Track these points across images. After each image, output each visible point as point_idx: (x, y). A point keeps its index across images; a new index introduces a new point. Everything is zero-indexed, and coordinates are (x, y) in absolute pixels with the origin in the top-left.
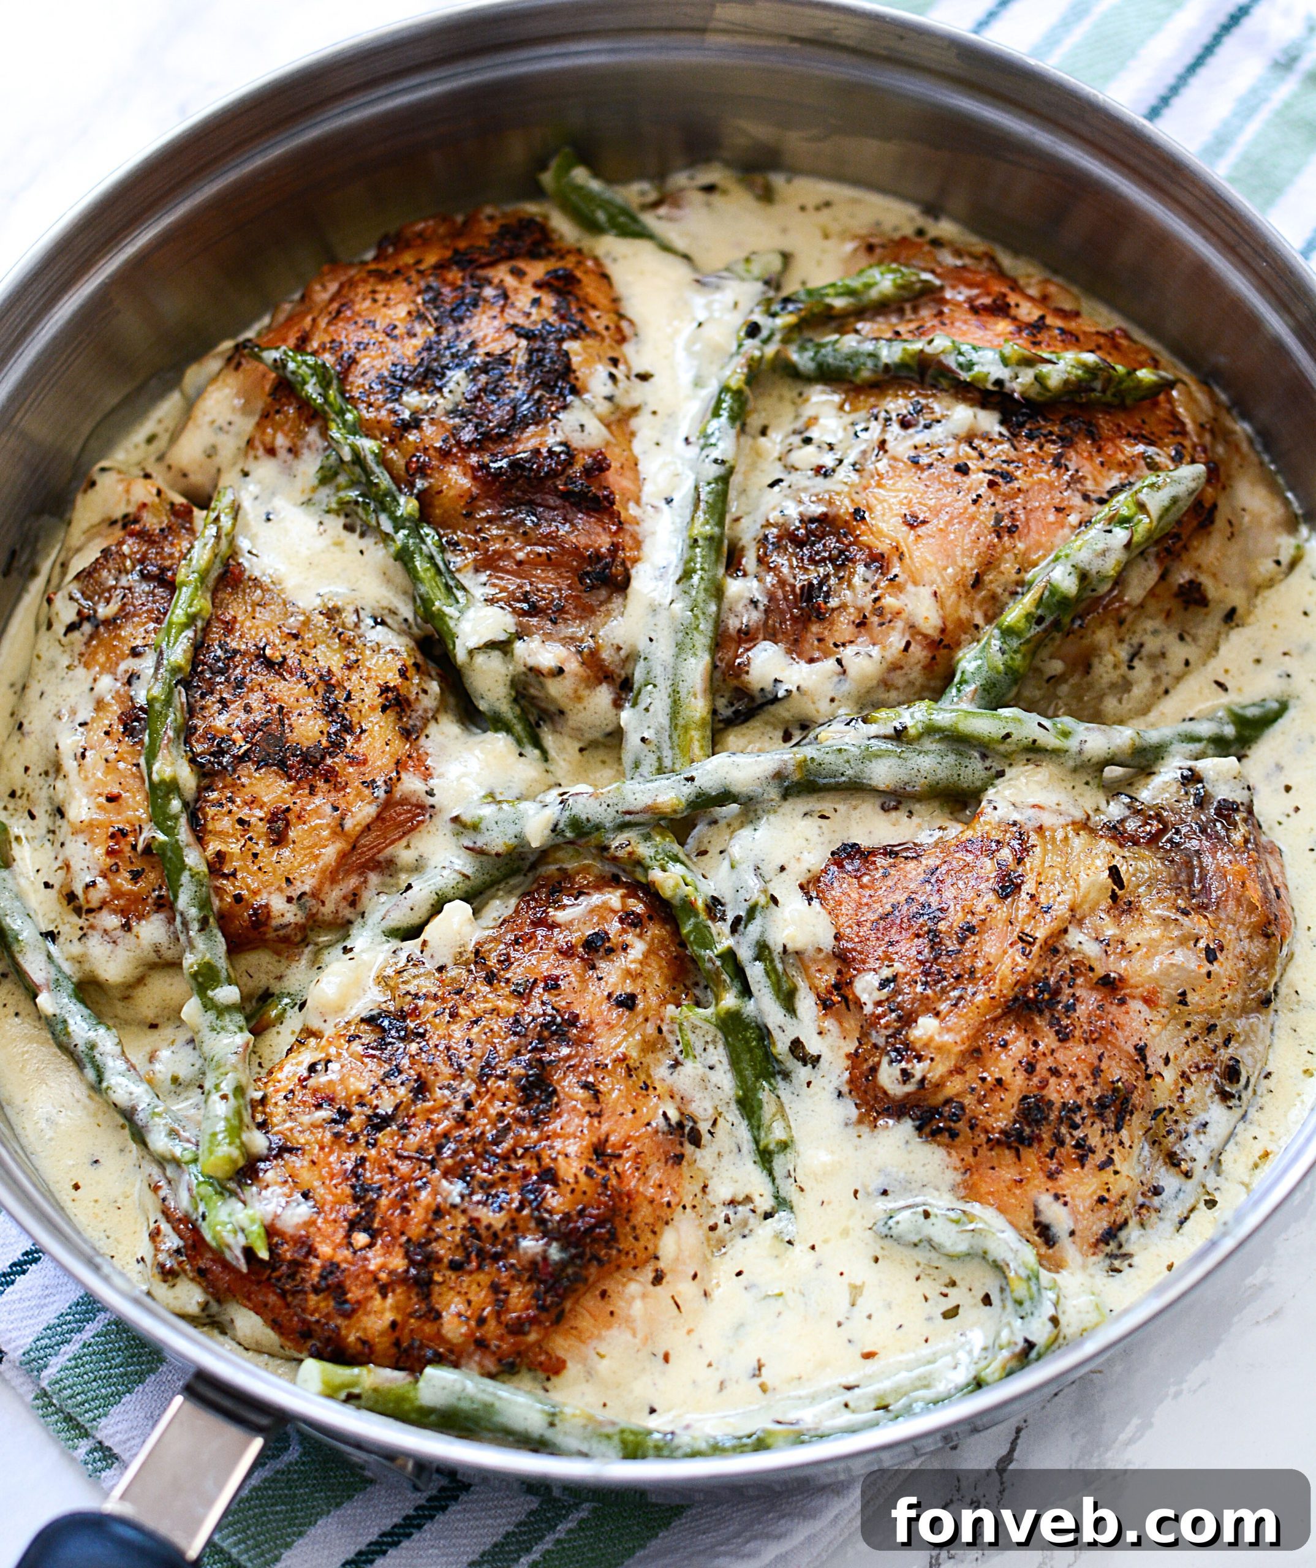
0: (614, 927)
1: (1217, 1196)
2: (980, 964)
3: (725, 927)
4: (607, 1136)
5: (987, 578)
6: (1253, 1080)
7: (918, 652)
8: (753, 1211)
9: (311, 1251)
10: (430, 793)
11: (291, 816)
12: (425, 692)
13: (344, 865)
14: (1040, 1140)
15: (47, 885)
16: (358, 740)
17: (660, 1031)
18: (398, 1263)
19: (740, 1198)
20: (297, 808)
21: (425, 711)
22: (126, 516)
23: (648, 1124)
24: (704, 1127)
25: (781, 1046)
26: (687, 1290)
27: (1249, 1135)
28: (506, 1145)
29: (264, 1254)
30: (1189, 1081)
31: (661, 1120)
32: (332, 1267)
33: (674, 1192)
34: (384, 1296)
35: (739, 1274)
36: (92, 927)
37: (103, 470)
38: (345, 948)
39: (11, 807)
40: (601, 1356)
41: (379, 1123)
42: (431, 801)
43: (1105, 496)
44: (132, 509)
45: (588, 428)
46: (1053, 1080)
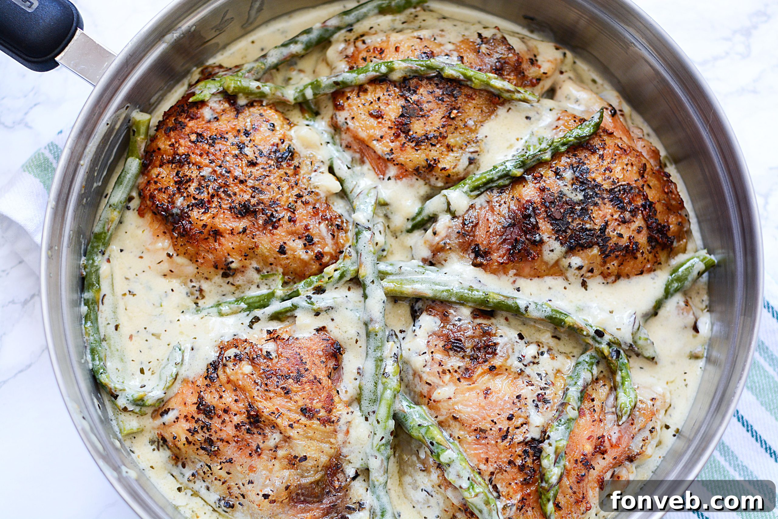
0: (317, 249)
1: (183, 493)
2: (271, 394)
3: (310, 294)
4: (224, 237)
5: (457, 423)
6: (226, 514)
7: (425, 389)
8: (197, 298)
9: (192, 119)
10: (389, 179)
11: (380, 120)
12: (437, 179)
13: (362, 142)
14: (198, 414)
15: (371, 28)
16: (413, 148)
17: (271, 264)
18: (181, 150)
19: (204, 294)
20: (383, 122)
21: (428, 179)
22: (537, 61)
23: (229, 254)
24: (230, 279)
25: (258, 313)
26: (165, 267)
27: (206, 511)
28: (223, 195)
29: (191, 100)
30: (223, 483)
31: (231, 260)
32: (183, 126)
33: (202, 264)
34: (170, 146)
35: (172, 290)
36: (349, 44)
37: (565, 54)
38: (328, 143)
39: (412, 16)
40: (143, 231)
41: (241, 147)
42: (386, 178)
43: (493, 483)
44: (539, 63)
45: (551, 253)
46: (220, 421)
